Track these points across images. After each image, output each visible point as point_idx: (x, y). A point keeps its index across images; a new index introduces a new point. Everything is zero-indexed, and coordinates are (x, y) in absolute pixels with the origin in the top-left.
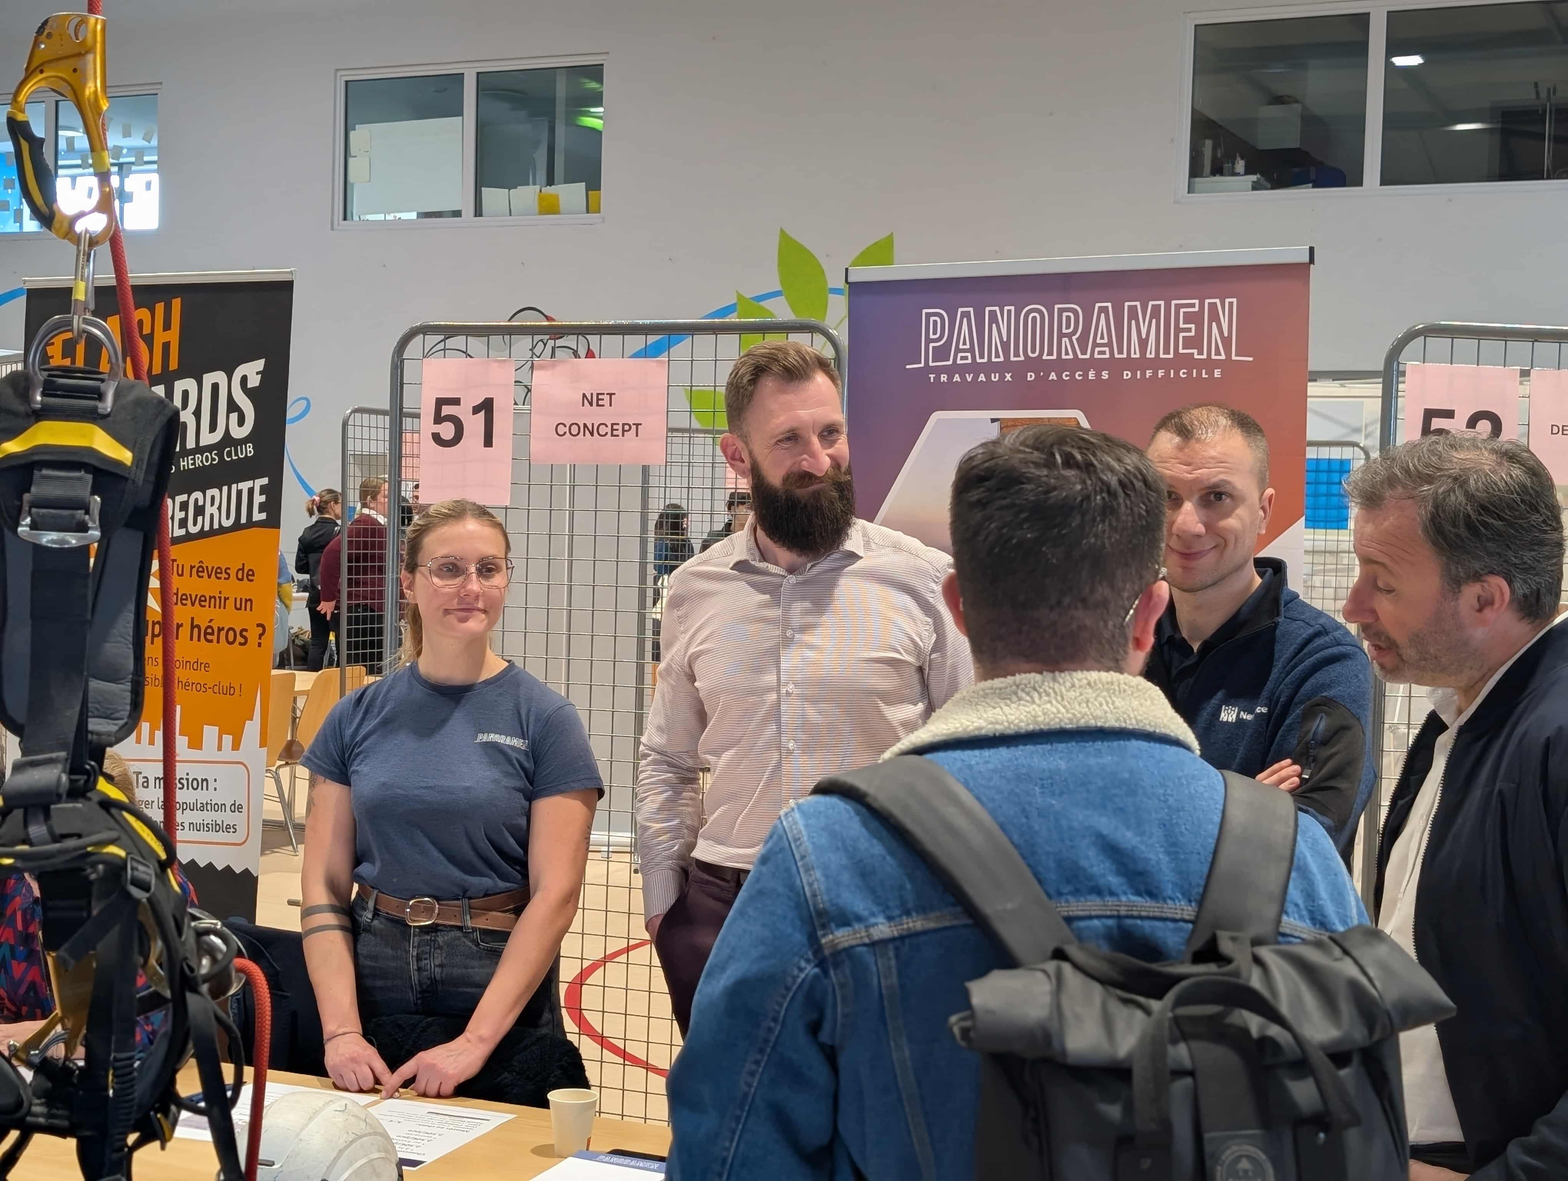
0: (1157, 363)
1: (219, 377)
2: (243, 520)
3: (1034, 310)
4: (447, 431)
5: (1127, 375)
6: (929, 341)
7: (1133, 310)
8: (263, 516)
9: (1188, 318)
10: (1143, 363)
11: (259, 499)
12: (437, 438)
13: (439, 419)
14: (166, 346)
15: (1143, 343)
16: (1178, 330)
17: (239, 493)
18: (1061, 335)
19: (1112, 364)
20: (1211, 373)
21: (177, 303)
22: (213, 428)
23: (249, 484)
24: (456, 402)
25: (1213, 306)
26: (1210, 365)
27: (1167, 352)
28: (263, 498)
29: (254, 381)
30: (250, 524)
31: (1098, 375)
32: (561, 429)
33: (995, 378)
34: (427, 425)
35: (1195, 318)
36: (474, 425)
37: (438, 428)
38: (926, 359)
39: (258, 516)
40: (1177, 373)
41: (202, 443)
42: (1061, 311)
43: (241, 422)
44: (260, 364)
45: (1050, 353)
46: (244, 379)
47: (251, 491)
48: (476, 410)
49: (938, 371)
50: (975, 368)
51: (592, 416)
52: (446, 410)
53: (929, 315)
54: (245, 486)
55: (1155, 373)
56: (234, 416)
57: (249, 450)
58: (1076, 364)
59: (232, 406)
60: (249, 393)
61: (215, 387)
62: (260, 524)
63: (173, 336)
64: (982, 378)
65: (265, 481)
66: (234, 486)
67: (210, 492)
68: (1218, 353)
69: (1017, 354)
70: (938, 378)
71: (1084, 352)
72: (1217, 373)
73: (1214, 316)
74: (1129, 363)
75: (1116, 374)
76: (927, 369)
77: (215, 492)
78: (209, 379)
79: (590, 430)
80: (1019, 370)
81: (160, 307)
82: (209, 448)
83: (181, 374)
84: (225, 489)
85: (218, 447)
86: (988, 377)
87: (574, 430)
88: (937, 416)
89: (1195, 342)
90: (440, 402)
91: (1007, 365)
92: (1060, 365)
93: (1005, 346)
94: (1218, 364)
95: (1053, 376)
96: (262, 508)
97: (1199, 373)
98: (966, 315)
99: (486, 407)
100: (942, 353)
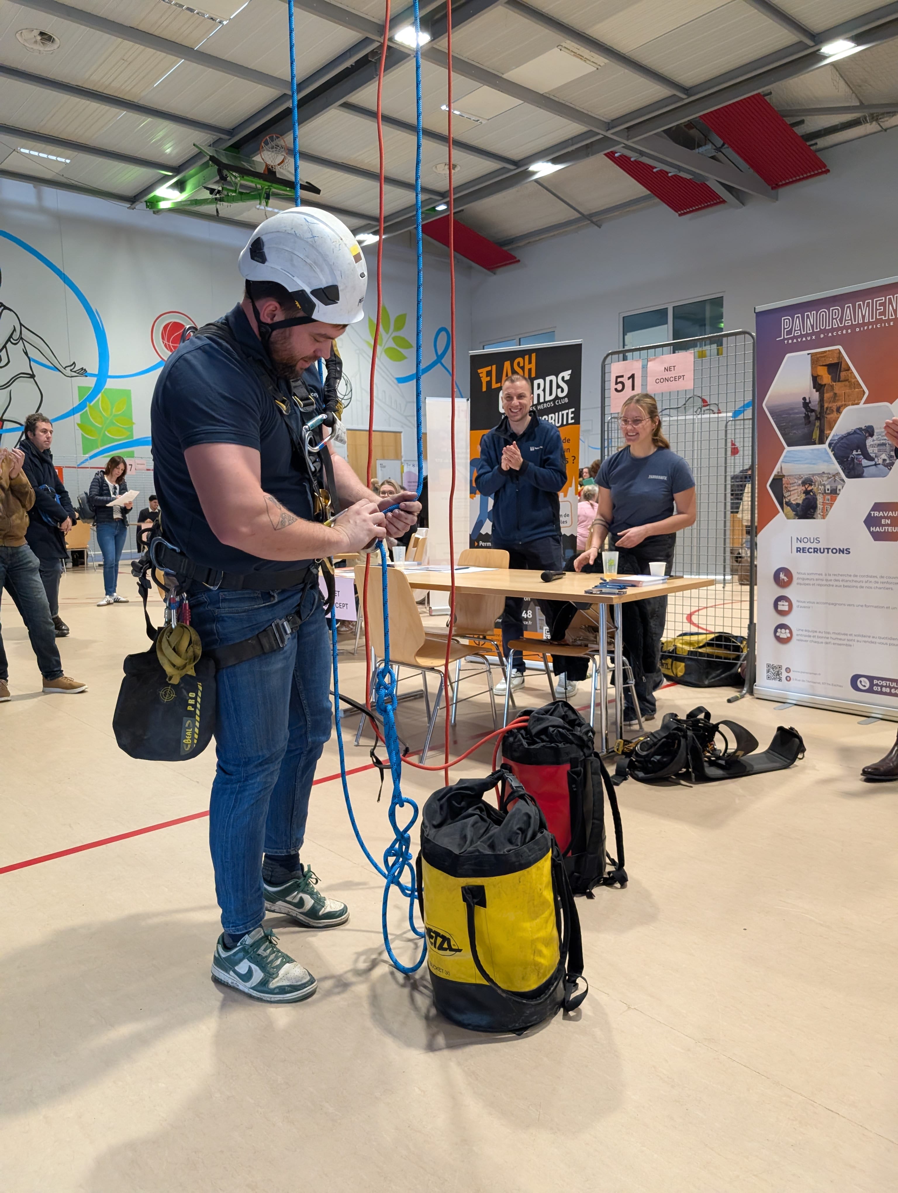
0: (869, 323)
1: (553, 378)
2: (565, 423)
3: (823, 311)
4: (619, 387)
5: (858, 330)
6: (784, 329)
7: (860, 305)
8: (573, 421)
9: (880, 305)
10: (864, 324)
11: (571, 416)
12: (616, 390)
13: (617, 383)
14: (530, 370)
15: (863, 317)
16: (877, 310)
17: (563, 415)
18: (833, 319)
19: (853, 327)
20: (889, 324)
21: (534, 356)
22: (551, 394)
23: (567, 411)
24: (622, 376)
25: (890, 299)
26: (889, 320)
27: (872, 318)
28: (573, 415)
29: (567, 378)
30: (568, 424)
31: (847, 331)
32: (658, 381)
33: (809, 338)
34: (613, 386)
35: (883, 304)
36: (628, 383)
37: (616, 387)
38: (784, 335)
39: (570, 421)
40: (876, 326)
41: (546, 400)
42: (833, 310)
43: (562, 391)
44: (569, 372)
45: (829, 326)
46: (563, 378)
47: (567, 414)
48: (629, 378)
49: (788, 339)
50: (801, 336)
51: (668, 375)
52: (619, 380)
53: (784, 320)
54: (565, 412)
55: (868, 327)
56: (559, 390)
57: (566, 400)
58: (839, 329)
59: (558, 386)
60: (566, 382)
61: (551, 381)
62: (572, 424)
63: (533, 366)
64: (804, 339)
65: (573, 410)
66: (560, 413)
67: (550, 416)
68: (892, 316)
69: (817, 329)
70: (788, 342)
71: (841, 324)
72: (892, 324)
73: (890, 302)
74: (859, 325)
75: (854, 330)
76: (784, 339)
77: (553, 415)
78: (548, 379)
79: (667, 380)
80: (817, 334)
81: (527, 357)
82: (550, 401)
83: (537, 378)
84: (557, 414)
85: (554, 400)
86: (806, 339)
87: (662, 380)
88: (788, 355)
89: (883, 313)
90: (617, 377)
91: (814, 333)
92: (833, 330)
93: (812, 326)
94: (892, 320)
95: (830, 334)
96: (572, 418)
97: (885, 325)
98: (798, 317)
99: (632, 377)
100: (789, 332)
